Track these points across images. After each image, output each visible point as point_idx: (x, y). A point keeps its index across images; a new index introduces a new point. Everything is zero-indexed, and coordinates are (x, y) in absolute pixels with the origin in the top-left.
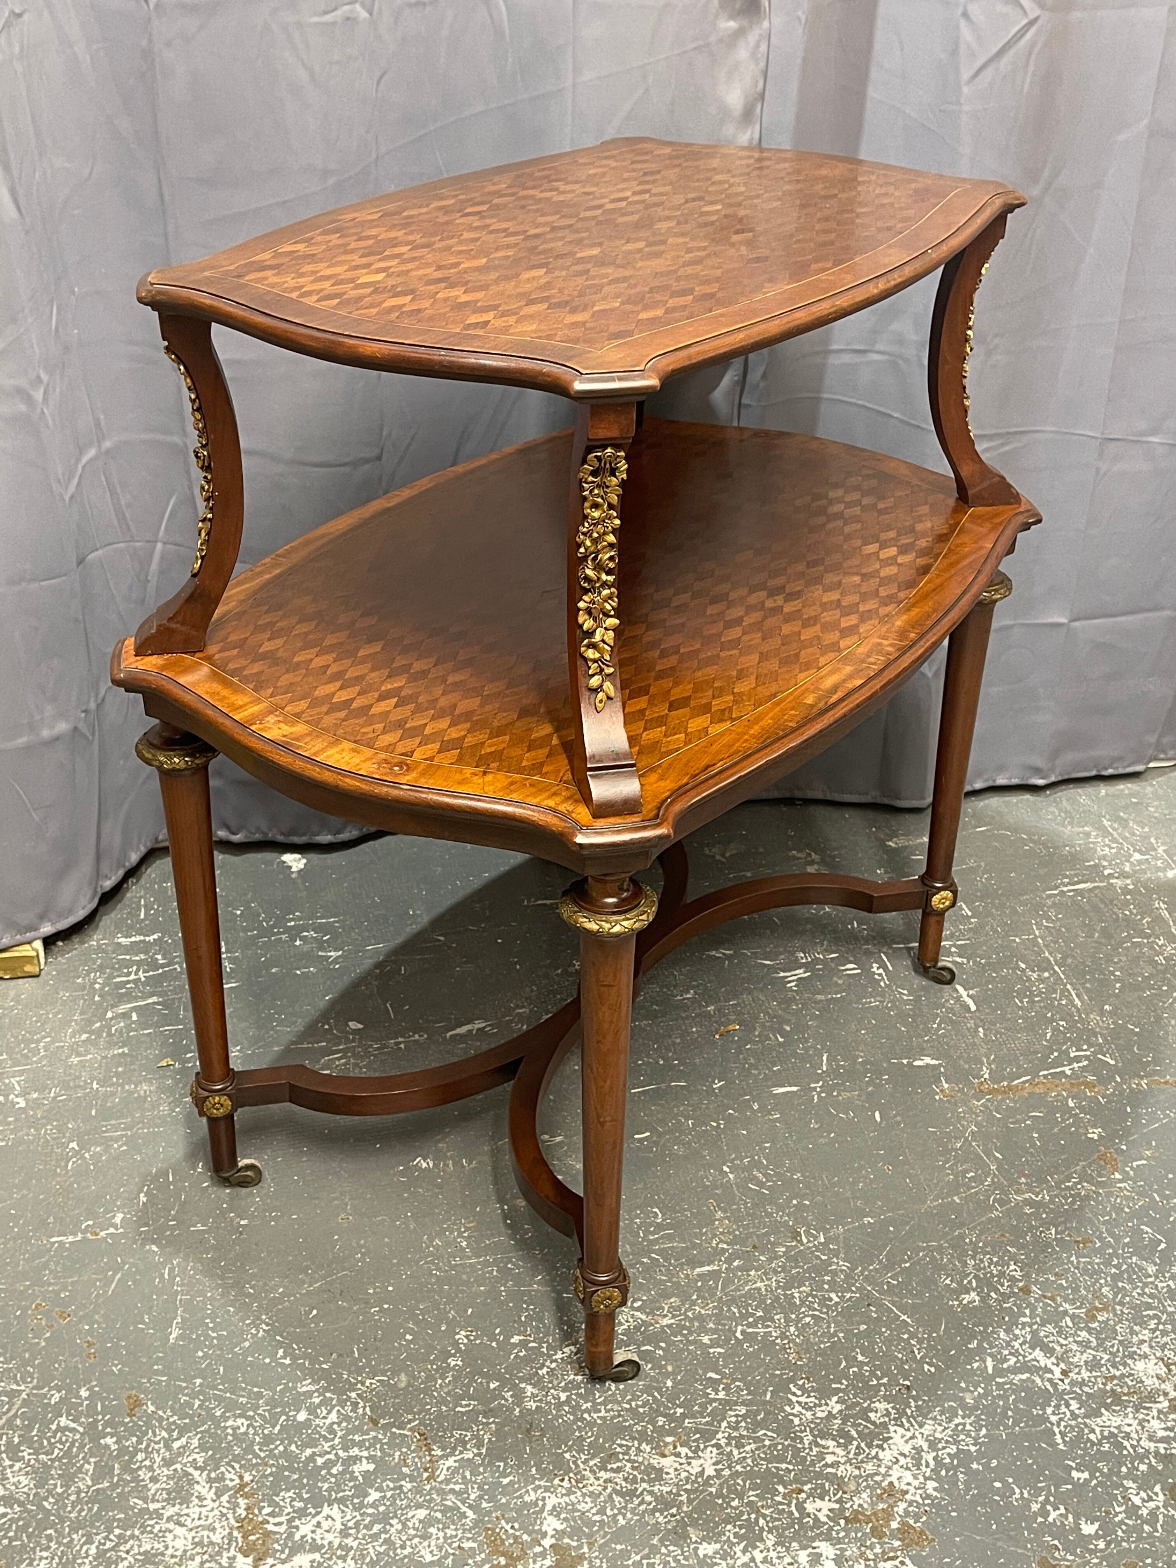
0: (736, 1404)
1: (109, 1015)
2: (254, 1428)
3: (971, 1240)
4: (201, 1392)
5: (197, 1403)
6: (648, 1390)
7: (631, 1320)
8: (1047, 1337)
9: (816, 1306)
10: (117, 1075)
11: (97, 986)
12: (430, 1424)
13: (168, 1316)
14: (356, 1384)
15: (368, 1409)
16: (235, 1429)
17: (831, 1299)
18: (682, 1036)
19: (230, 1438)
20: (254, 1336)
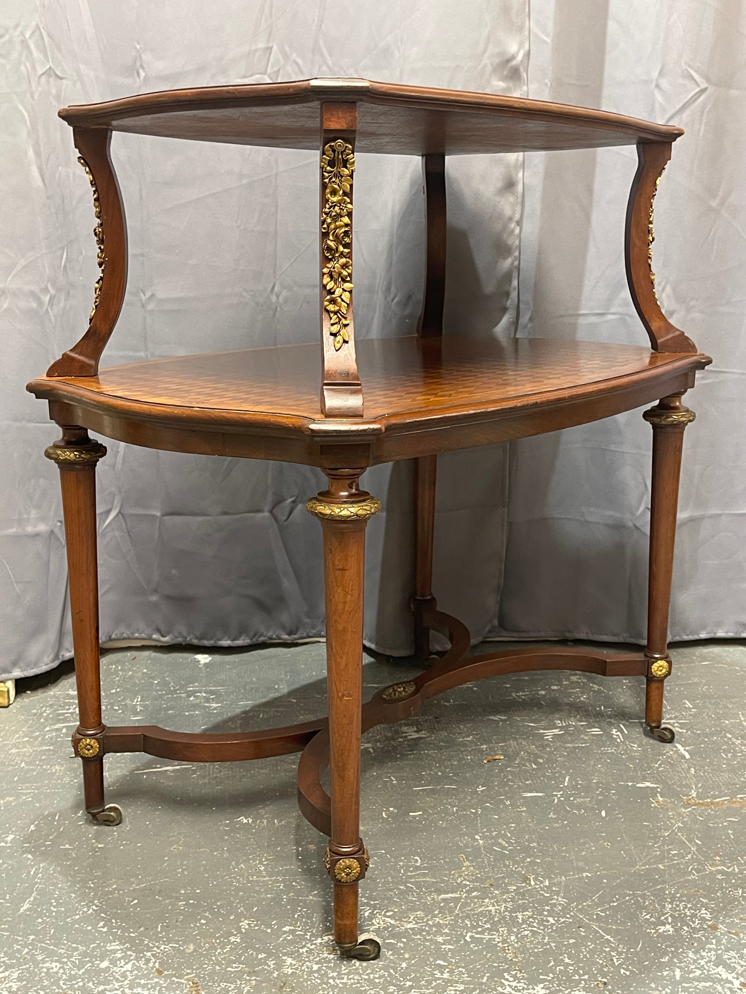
0: (457, 982)
1: (48, 729)
2: (64, 969)
3: (670, 893)
4: (30, 944)
5: (26, 950)
6: (386, 968)
7: (381, 922)
8: (729, 959)
9: (535, 924)
10: (41, 760)
11: (45, 714)
12: (204, 978)
13: (25, 896)
14: (153, 947)
15: (157, 965)
16: (48, 969)
17: (548, 921)
18: (459, 761)
19: (43, 974)
20: (84, 912)
